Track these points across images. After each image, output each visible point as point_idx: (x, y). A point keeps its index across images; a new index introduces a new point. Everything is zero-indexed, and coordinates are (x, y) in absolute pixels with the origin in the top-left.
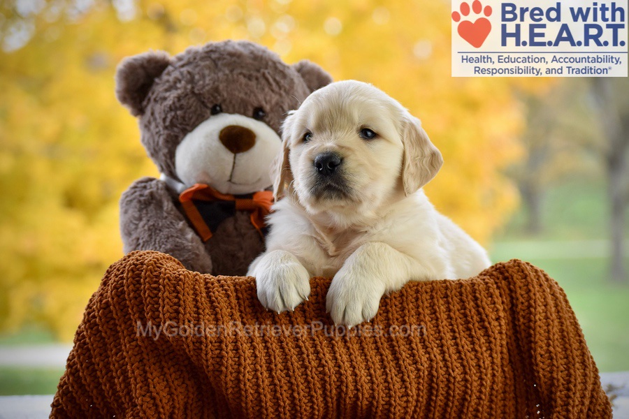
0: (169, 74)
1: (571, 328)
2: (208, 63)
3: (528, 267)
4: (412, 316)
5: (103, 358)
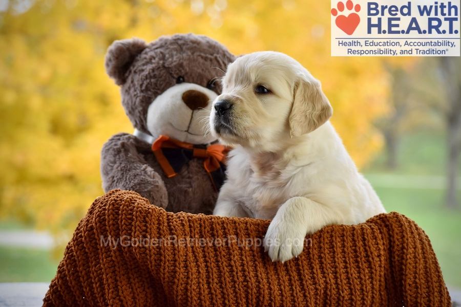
1: (432, 266)
2: (175, 47)
3: (404, 219)
4: (315, 249)
5: (85, 268)
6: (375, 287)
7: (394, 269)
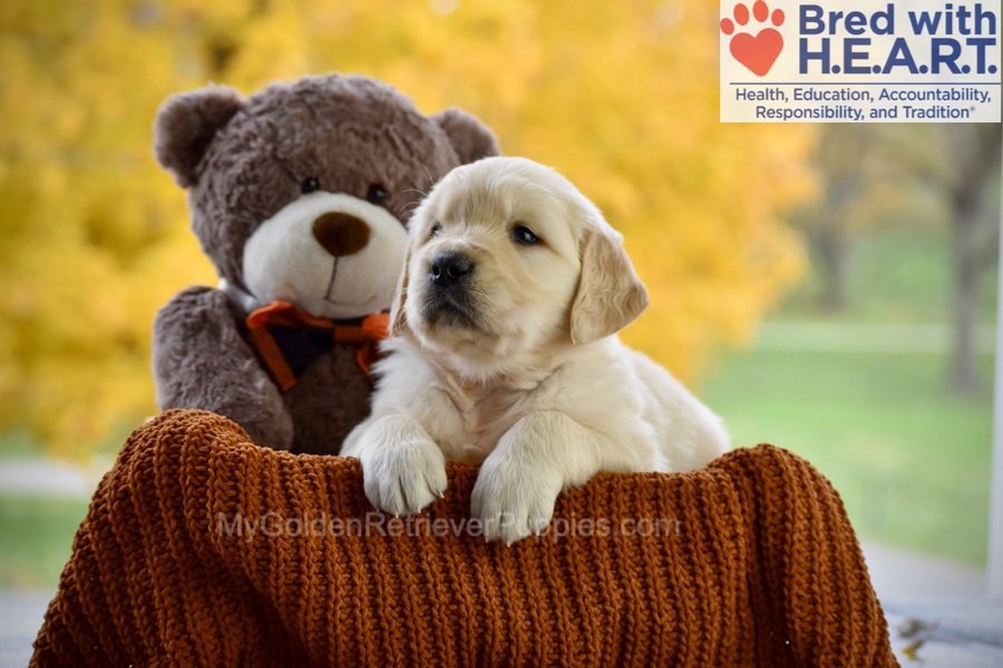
0: (238, 125)
2: (300, 110)
5: (116, 576)
6: (727, 602)
7: (766, 564)
